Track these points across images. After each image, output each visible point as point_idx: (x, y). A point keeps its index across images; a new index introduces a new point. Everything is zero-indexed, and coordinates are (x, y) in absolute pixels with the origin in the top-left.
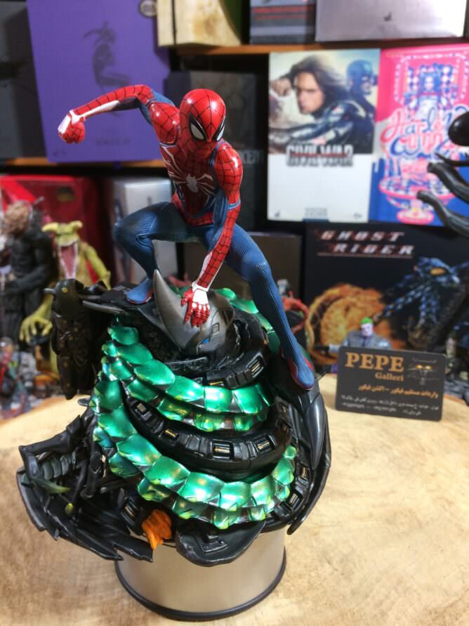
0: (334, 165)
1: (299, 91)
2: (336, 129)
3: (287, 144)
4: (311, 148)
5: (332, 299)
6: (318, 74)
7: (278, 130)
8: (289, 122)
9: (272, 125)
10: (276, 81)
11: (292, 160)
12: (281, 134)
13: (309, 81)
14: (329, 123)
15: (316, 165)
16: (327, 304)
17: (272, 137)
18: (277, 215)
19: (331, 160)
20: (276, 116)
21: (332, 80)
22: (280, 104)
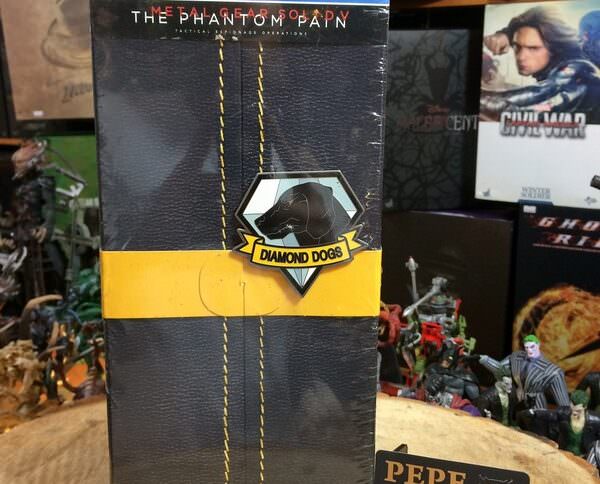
0: (560, 136)
1: (519, 48)
2: (564, 93)
3: (502, 110)
4: (531, 115)
5: (551, 302)
6: (543, 29)
7: (491, 94)
8: (506, 85)
9: (484, 87)
10: (491, 37)
11: (508, 129)
12: (494, 98)
13: (531, 37)
14: (557, 86)
15: (538, 136)
16: (544, 309)
17: (483, 102)
18: (487, 194)
19: (557, 131)
20: (490, 77)
21: (562, 36)
22: (495, 64)
